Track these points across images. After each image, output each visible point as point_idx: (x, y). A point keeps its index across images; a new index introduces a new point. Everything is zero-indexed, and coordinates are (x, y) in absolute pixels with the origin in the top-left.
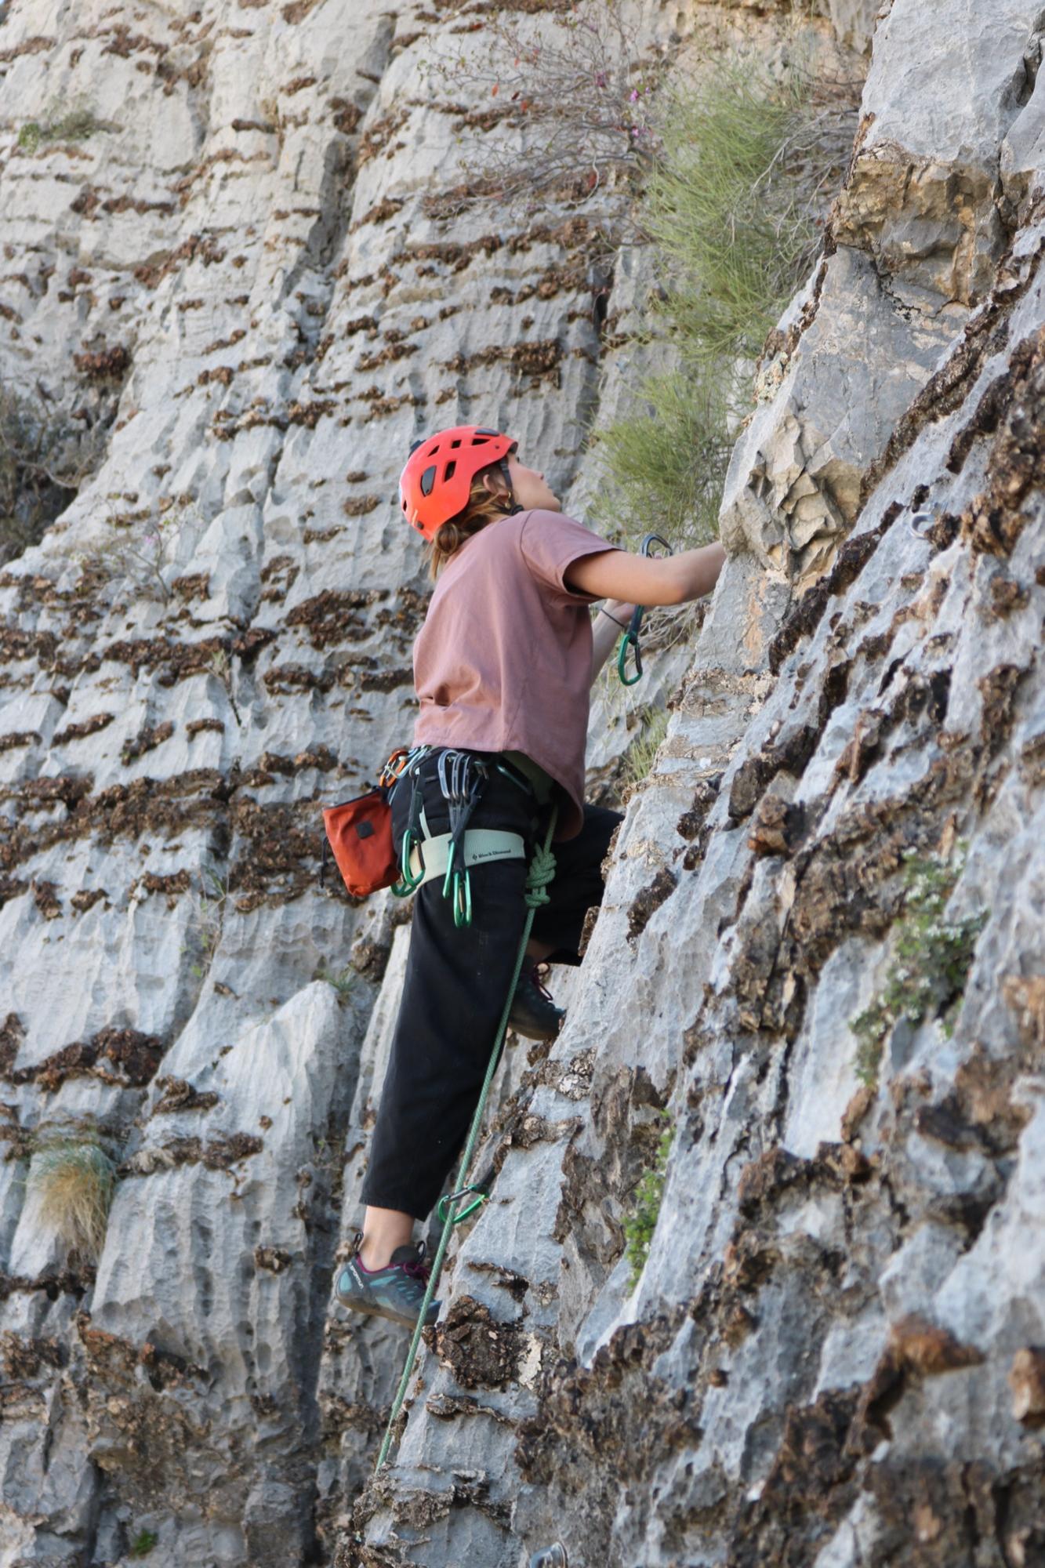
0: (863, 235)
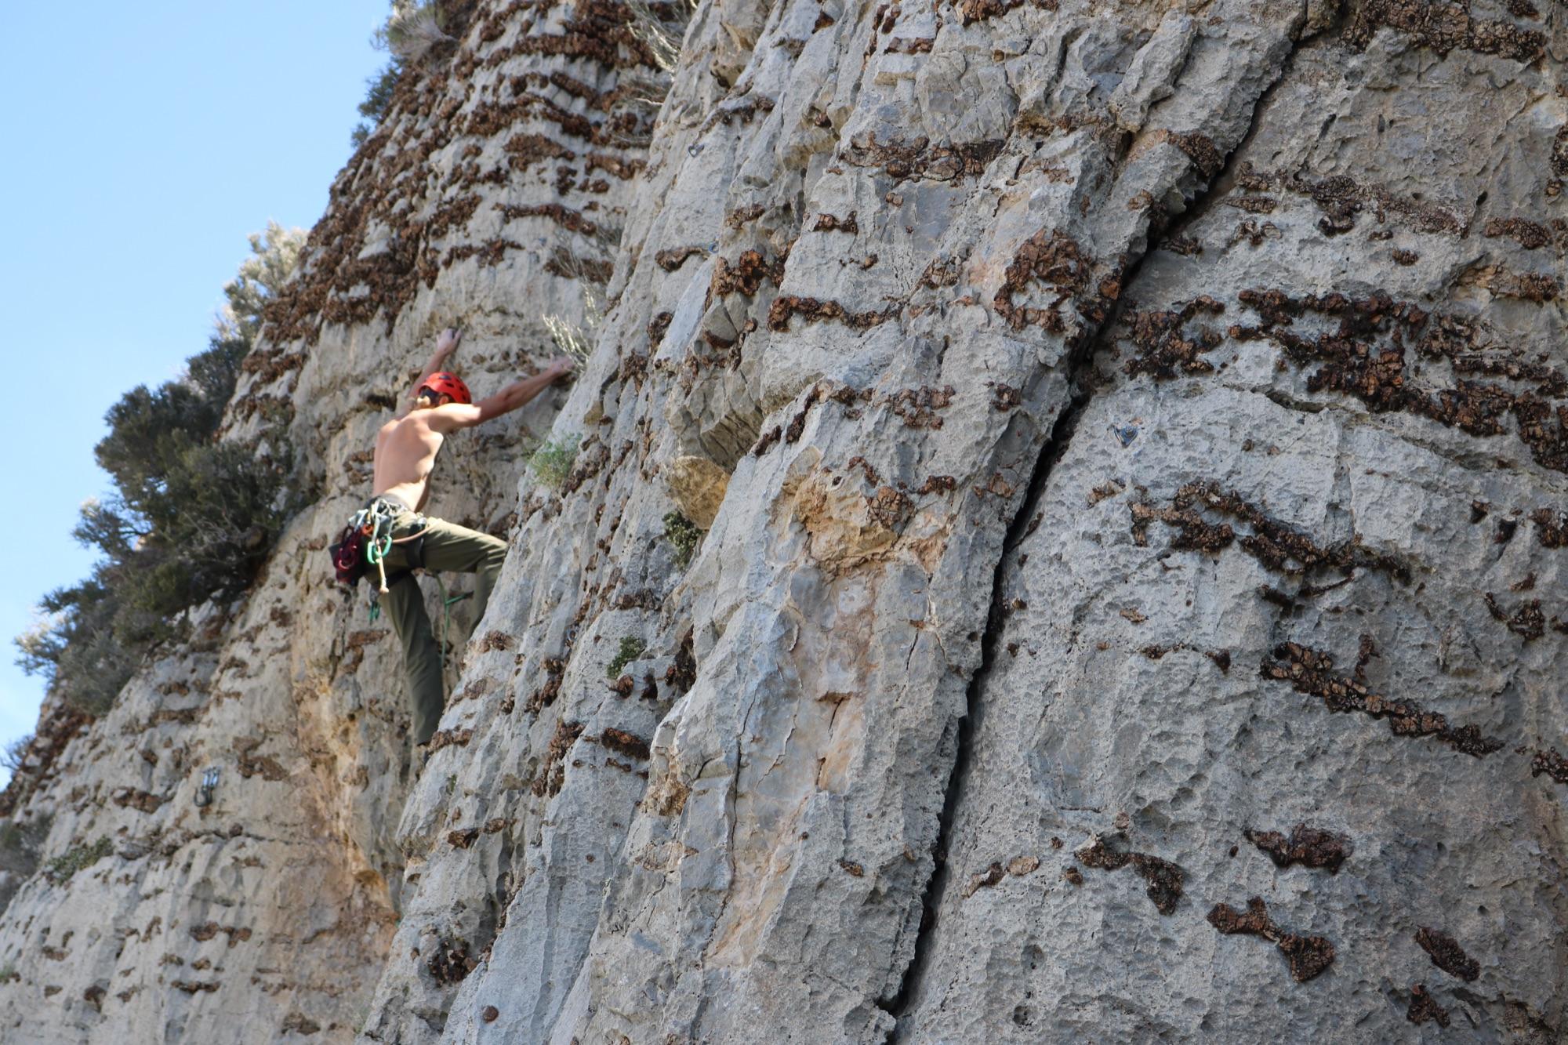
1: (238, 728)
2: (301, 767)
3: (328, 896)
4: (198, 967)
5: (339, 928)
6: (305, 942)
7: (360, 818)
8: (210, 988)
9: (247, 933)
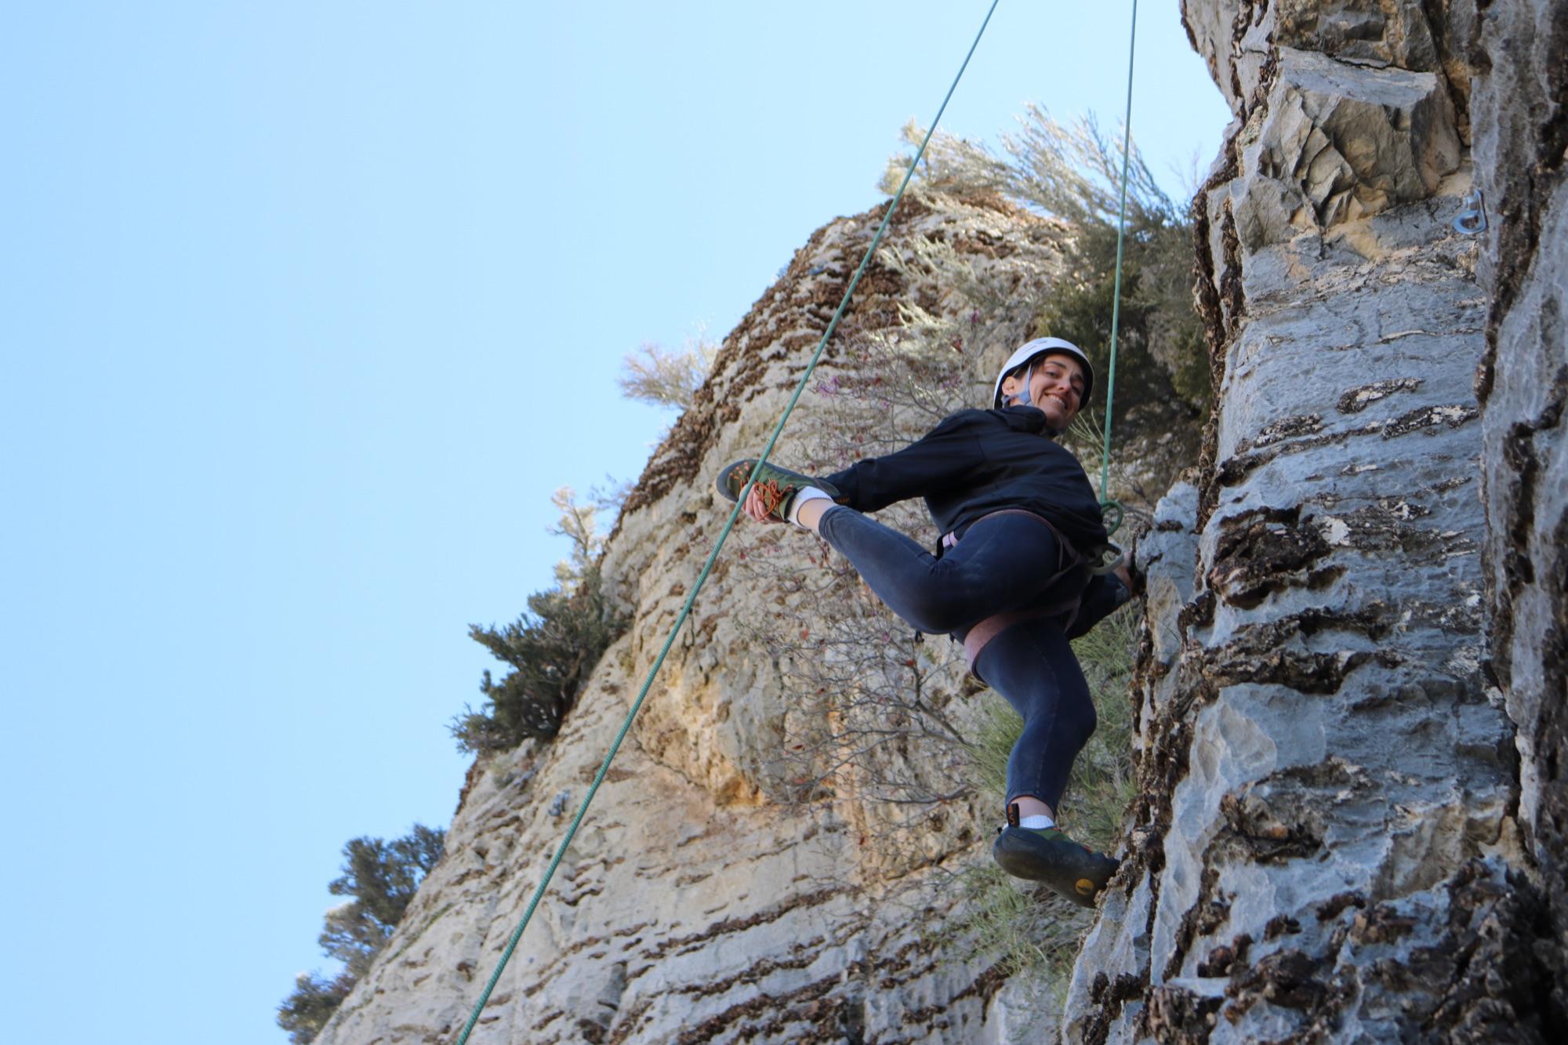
0: (1301, 36)
1: (584, 758)
2: (647, 766)
3: (691, 821)
4: (579, 886)
5: (707, 833)
6: (679, 845)
7: (725, 737)
8: (594, 892)
9: (620, 860)
